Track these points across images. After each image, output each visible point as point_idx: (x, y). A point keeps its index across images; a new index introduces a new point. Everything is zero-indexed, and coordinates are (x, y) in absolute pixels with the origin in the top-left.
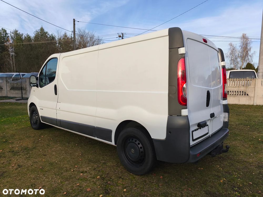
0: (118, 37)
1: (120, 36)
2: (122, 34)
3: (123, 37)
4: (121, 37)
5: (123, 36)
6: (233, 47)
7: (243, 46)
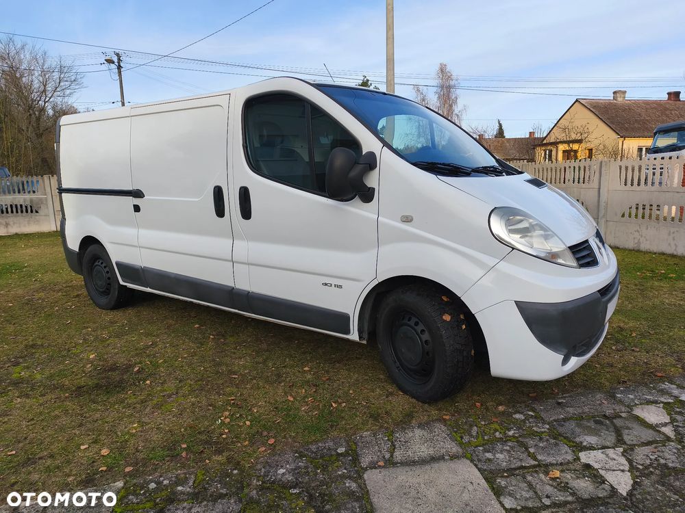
0: (105, 62)
1: (110, 61)
2: (118, 55)
3: (119, 63)
4: (113, 62)
5: (119, 60)
6: (422, 94)
7: (442, 93)
